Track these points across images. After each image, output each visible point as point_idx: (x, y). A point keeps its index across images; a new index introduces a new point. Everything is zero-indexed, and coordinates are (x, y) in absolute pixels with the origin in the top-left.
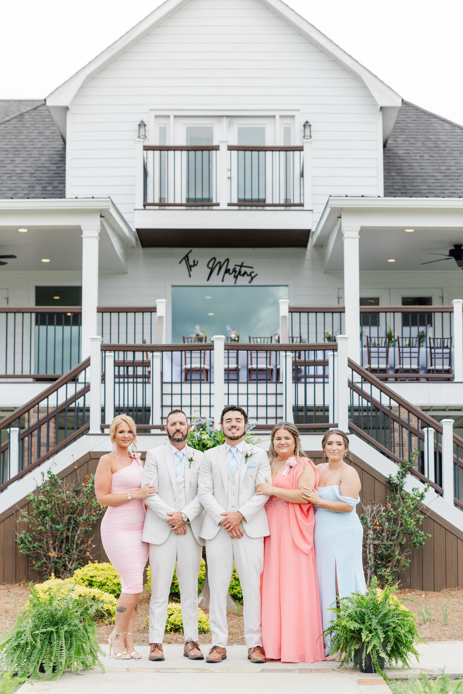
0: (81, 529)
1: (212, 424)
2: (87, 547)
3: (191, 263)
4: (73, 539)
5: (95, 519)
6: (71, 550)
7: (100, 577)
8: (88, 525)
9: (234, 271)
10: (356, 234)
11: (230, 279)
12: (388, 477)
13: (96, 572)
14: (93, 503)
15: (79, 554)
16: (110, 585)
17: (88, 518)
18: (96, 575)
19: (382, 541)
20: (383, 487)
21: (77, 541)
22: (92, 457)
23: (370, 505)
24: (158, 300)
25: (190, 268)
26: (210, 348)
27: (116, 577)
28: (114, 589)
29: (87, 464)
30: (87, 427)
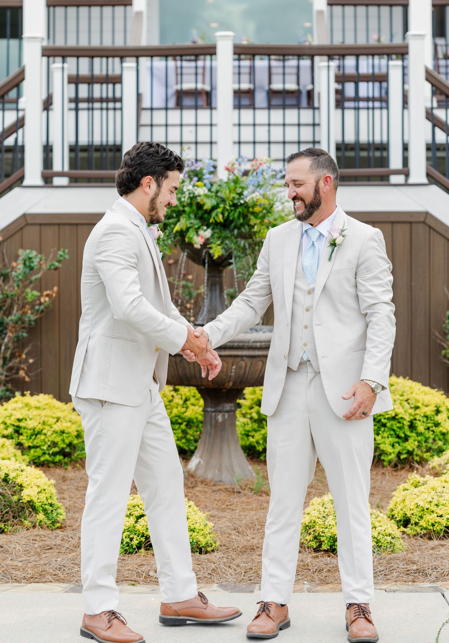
0: (9, 337)
1: (212, 169)
2: (20, 362)
5: (33, 318)
7: (32, 421)
8: (24, 328)
13: (27, 412)
14: (27, 294)
15: (8, 374)
16: (49, 433)
17: (20, 319)
18: (26, 417)
21: (4, 353)
22: (29, 222)
26: (211, 51)
27: (58, 419)
28: (56, 440)
29: (20, 233)
30: (21, 175)
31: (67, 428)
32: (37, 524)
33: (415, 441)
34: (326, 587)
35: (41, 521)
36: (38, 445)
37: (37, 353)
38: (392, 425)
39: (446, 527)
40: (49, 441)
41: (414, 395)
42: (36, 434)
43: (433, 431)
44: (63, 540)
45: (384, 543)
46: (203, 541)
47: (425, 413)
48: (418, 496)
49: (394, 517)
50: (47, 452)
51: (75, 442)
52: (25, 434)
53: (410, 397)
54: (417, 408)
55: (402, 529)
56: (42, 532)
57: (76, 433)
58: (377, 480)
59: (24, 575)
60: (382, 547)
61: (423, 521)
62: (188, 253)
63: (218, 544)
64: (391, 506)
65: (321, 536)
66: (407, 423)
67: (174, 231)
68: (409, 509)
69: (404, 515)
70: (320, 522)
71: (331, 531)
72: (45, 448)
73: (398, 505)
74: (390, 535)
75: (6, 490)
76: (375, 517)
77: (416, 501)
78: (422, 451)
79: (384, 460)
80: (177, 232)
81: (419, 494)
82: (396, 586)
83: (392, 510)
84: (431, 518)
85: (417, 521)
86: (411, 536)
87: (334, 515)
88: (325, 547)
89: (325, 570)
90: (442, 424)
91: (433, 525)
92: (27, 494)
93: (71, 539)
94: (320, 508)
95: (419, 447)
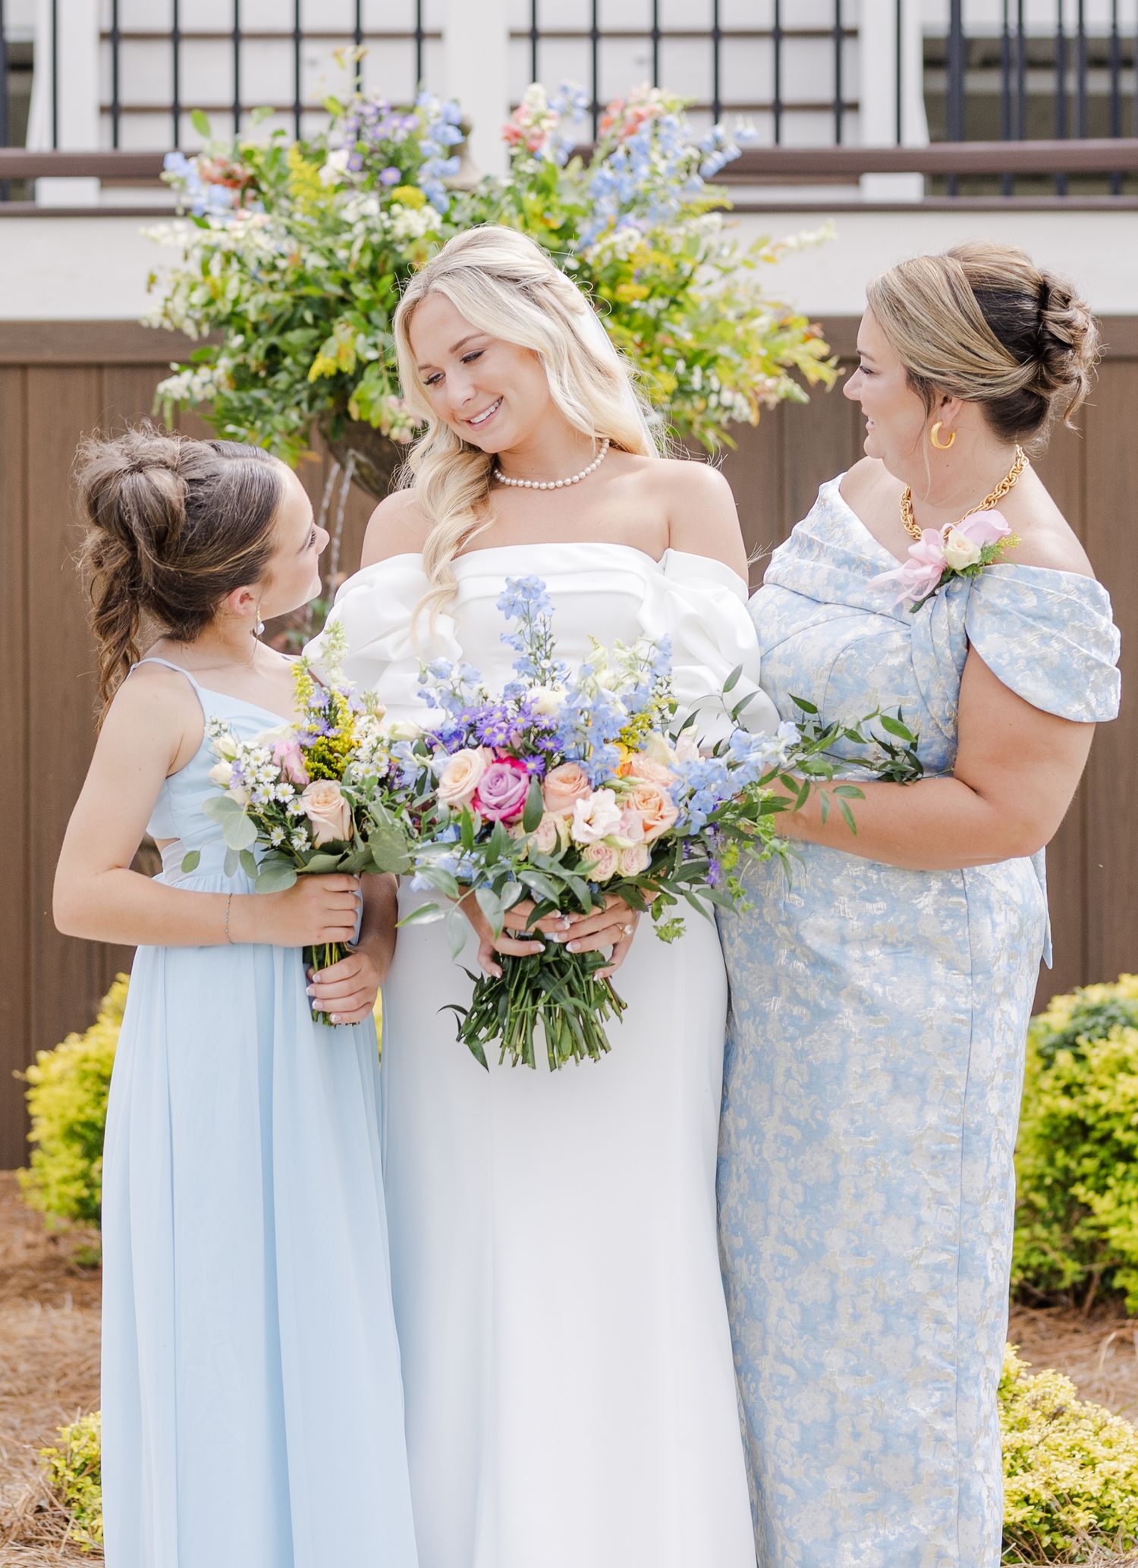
45: (1126, 1518)
60: (1120, 1535)
62: (358, 465)
67: (312, 377)
76: (1091, 1426)
80: (321, 378)
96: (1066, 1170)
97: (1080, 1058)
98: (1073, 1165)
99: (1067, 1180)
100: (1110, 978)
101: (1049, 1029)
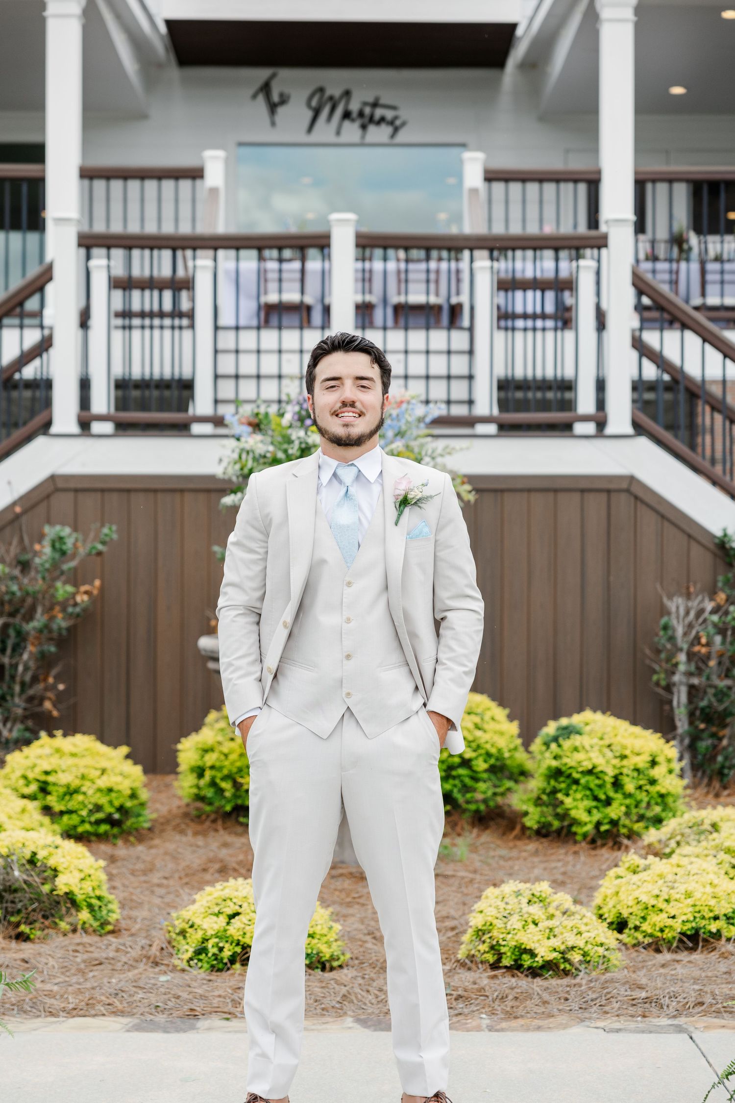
0: (30, 652)
2: (46, 689)
3: (276, 98)
4: (13, 672)
5: (64, 624)
6: (8, 698)
7: (65, 774)
8: (51, 639)
9: (361, 114)
10: (629, 14)
11: (352, 131)
12: (719, 533)
13: (58, 761)
14: (57, 590)
15: (27, 706)
16: (90, 792)
17: (46, 626)
18: (57, 769)
19: (708, 678)
20: (709, 557)
21: (22, 675)
22: (60, 486)
23: (681, 595)
24: (208, 154)
25: (273, 108)
26: (323, 242)
27: (104, 771)
28: (100, 802)
29: (46, 502)
30: (46, 420)
31: (117, 784)
32: (79, 927)
33: (621, 805)
34: (514, 1023)
35: (84, 923)
36: (74, 809)
37: (70, 676)
38: (588, 782)
39: (680, 933)
40: (90, 803)
41: (619, 738)
42: (71, 792)
43: (647, 791)
44: (117, 950)
45: (594, 956)
46: (326, 953)
47: (635, 765)
48: (638, 887)
49: (603, 917)
50: (87, 819)
51: (129, 804)
52: (55, 794)
53: (614, 741)
54: (623, 757)
55: (616, 934)
56: (86, 939)
57: (129, 792)
58: (568, 862)
59: (63, 1005)
60: (591, 963)
61: (647, 923)
63: (348, 956)
64: (598, 900)
65: (500, 945)
66: (609, 780)
68: (625, 907)
69: (618, 915)
70: (499, 924)
71: (516, 938)
72: (84, 813)
73: (608, 900)
74: (602, 945)
75: (32, 876)
77: (636, 894)
78: (631, 820)
79: (575, 834)
81: (639, 883)
82: (618, 1024)
83: (600, 908)
84: (660, 920)
85: (638, 923)
86: (629, 945)
87: (521, 914)
88: (506, 962)
89: (510, 997)
90: (660, 781)
91: (662, 931)
92: (65, 882)
93: (129, 949)
94: (499, 903)
95: (627, 814)
96: (554, 787)
97: (559, 746)
98: (556, 785)
99: (554, 791)
100: (569, 715)
101: (547, 735)
